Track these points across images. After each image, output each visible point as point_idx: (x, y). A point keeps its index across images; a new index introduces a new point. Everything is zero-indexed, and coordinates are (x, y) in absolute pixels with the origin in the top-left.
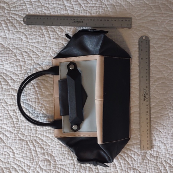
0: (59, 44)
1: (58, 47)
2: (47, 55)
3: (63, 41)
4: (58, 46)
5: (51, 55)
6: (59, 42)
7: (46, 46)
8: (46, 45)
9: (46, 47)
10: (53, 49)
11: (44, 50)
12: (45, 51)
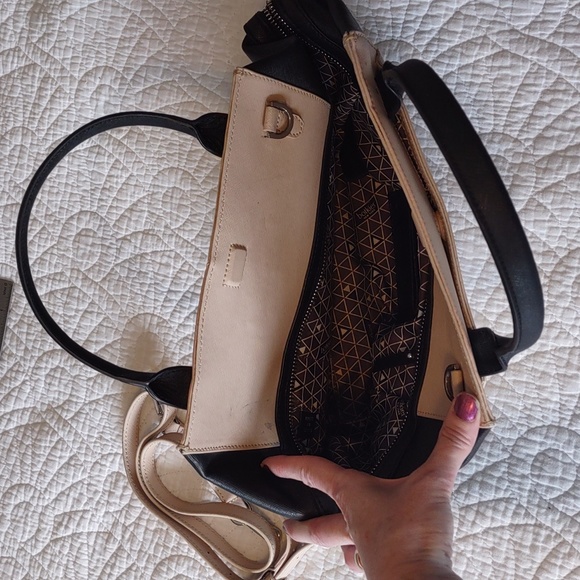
0: (14, 520)
1: (22, 525)
2: (38, 568)
3: (9, 504)
4: (19, 522)
5: (39, 554)
6: (9, 517)
7: (13, 563)
8: (10, 563)
9: (16, 562)
10: (24, 540)
11: (25, 574)
12: (27, 570)
